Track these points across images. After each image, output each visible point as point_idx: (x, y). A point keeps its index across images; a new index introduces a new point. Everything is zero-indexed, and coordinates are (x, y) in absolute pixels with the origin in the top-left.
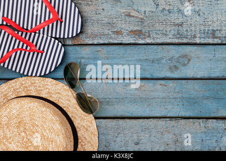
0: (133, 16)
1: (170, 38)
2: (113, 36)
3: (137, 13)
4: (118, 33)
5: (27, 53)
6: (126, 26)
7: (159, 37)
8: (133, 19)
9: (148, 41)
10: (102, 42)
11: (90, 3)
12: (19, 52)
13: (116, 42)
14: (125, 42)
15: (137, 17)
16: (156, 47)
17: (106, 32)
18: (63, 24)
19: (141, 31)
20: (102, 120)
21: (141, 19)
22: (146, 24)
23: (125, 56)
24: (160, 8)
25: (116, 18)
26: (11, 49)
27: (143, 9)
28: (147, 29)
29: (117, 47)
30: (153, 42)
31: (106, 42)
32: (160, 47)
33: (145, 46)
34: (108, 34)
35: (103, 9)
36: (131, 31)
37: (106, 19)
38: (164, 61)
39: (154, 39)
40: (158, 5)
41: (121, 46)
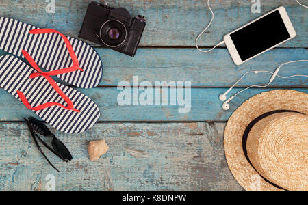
0: (136, 150)
1: (99, 128)
2: (157, 131)
3: (132, 153)
4: (151, 134)
6: (143, 140)
7: (110, 130)
8: (137, 148)
9: (121, 126)
10: (168, 124)
11: (179, 164)
13: (154, 125)
14: (144, 124)
15: (132, 149)
16: (114, 120)
17: (163, 135)
19: (129, 136)
20: (170, 45)
21: (127, 148)
22: (123, 143)
23: (145, 110)
24: (108, 159)
25: (154, 149)
27: (126, 157)
28: (122, 137)
29: (153, 120)
30: (117, 125)
31: (164, 124)
32: (109, 119)
33: (125, 120)
34: (161, 132)
35: (166, 157)
36: (138, 135)
37: (163, 147)
38: (106, 105)
39: (116, 128)
40: (111, 162)
41: (149, 120)
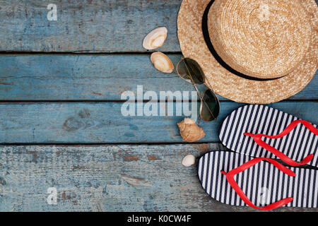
0: (134, 178)
1: (89, 152)
2: (159, 154)
3: (130, 182)
4: (153, 158)
5: (264, 133)
6: (143, 166)
7: (103, 153)
8: (135, 175)
9: (115, 148)
10: (173, 147)
11: (188, 194)
12: (275, 134)
13: (156, 147)
14: (144, 146)
15: (130, 177)
16: (106, 141)
17: (167, 159)
18: (221, 169)
19: (125, 160)
21: (124, 175)
22: (119, 169)
23: (145, 130)
24: (100, 189)
25: (156, 175)
26: (285, 137)
27: (122, 187)
28: (117, 163)
29: (154, 140)
30: (110, 147)
31: (167, 146)
32: (101, 140)
33: (120, 141)
34: (165, 156)
35: (171, 186)
36: (136, 160)
37: (168, 174)
38: (97, 123)
39: (109, 151)
40: (104, 192)
41: (148, 141)
